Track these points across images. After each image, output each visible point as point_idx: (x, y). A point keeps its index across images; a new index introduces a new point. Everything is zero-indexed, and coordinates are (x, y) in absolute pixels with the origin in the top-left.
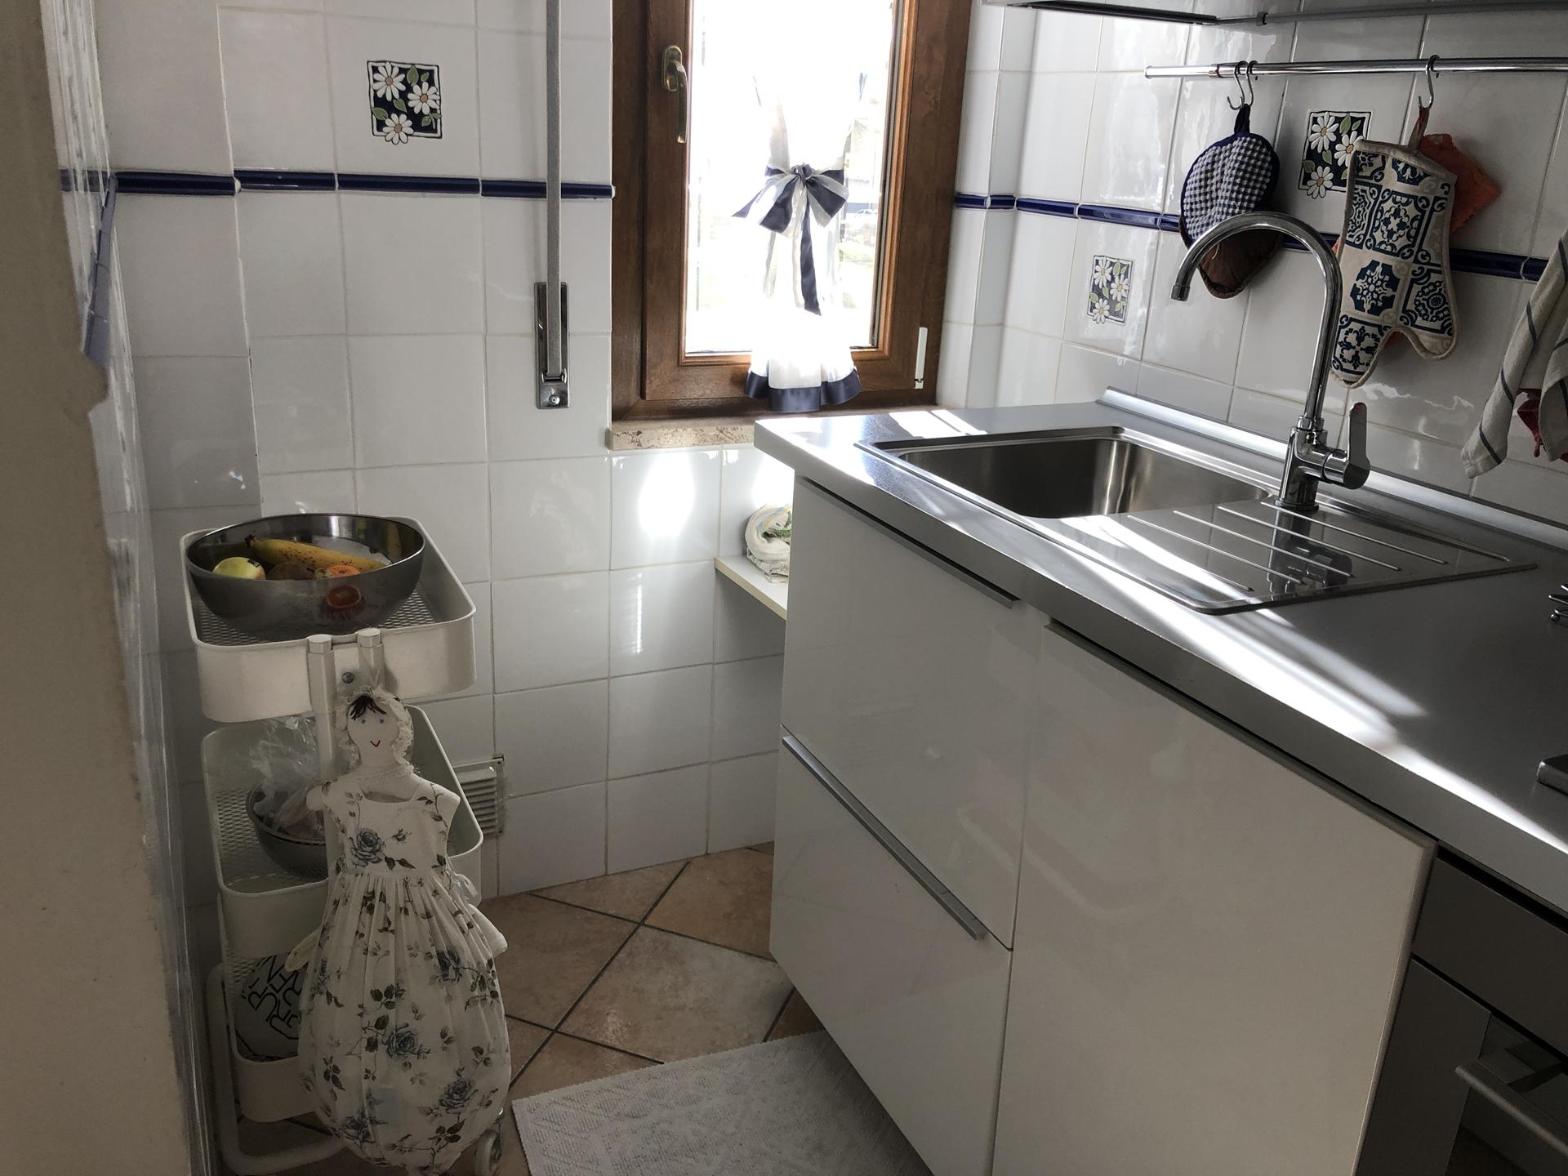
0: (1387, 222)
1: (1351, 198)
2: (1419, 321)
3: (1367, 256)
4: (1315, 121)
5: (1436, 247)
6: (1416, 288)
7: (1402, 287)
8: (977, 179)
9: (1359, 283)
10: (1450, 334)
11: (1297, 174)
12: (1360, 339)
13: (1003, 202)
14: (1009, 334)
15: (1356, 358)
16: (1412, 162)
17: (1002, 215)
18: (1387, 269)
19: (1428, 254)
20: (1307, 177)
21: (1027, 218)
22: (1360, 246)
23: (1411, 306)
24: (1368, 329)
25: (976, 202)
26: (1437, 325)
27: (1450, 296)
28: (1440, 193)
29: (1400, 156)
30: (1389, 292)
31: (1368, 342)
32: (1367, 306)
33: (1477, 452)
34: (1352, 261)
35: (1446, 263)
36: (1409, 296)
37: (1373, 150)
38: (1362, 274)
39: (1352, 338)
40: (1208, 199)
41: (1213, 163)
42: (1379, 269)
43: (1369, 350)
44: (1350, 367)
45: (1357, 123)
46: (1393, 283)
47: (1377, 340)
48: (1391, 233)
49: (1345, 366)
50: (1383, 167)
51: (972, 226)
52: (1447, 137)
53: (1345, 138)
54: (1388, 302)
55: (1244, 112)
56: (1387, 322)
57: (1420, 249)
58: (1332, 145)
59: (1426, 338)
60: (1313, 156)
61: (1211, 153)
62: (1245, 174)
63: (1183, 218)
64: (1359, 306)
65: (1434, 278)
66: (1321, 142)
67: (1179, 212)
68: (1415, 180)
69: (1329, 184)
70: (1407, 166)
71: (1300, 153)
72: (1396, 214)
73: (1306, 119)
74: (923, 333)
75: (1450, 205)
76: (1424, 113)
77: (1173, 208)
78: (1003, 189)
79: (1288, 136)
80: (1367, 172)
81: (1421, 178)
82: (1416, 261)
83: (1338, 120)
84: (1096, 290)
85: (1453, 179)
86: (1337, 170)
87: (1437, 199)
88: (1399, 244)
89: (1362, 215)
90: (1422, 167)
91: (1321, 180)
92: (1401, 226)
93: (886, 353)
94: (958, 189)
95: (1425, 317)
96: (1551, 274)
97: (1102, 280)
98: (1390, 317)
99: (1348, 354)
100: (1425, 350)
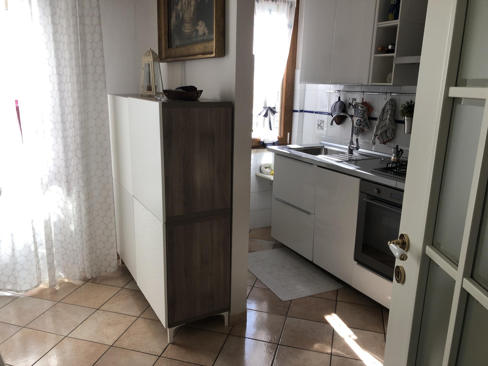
0: (359, 113)
1: (355, 110)
2: (365, 127)
3: (358, 118)
4: (350, 99)
5: (366, 116)
6: (364, 123)
7: (362, 122)
8: (297, 107)
9: (357, 122)
10: (369, 128)
11: (348, 107)
12: (358, 130)
13: (301, 111)
14: (303, 133)
15: (357, 132)
16: (362, 105)
17: (301, 113)
18: (360, 120)
19: (365, 118)
20: (349, 107)
21: (305, 113)
22: (356, 117)
23: (364, 125)
24: (359, 128)
25: (297, 111)
26: (367, 127)
27: (368, 123)
28: (366, 110)
29: (360, 105)
30: (361, 123)
31: (359, 130)
32: (358, 125)
33: (372, 143)
34: (355, 119)
35: (367, 119)
36: (363, 124)
37: (357, 104)
38: (357, 121)
39: (357, 130)
40: (335, 111)
41: (335, 105)
42: (359, 120)
43: (359, 131)
44: (357, 134)
45: (355, 100)
46: (361, 122)
47: (360, 130)
48: (360, 115)
49: (356, 134)
50: (358, 106)
51: (296, 116)
52: (366, 102)
53: (354, 101)
54: (361, 124)
55: (339, 98)
56: (361, 127)
57: (364, 117)
58: (352, 102)
59: (366, 129)
60: (350, 104)
61: (335, 104)
62: (340, 107)
63: (332, 113)
64: (357, 125)
65: (366, 121)
66: (351, 102)
67: (331, 112)
68: (362, 108)
69: (352, 108)
70: (361, 106)
71: (348, 104)
72: (361, 112)
73: (348, 99)
74: (289, 134)
75: (367, 111)
76: (363, 99)
77: (330, 112)
78: (301, 109)
79: (346, 101)
80: (356, 107)
81: (363, 108)
82: (364, 119)
83: (353, 99)
84: (318, 125)
85: (367, 108)
86: (353, 106)
87: (365, 110)
88: (361, 116)
89: (356, 112)
90: (363, 106)
91: (351, 108)
92: (361, 114)
93: (283, 137)
94: (293, 109)
95: (366, 126)
96: (378, 120)
97: (319, 123)
98: (361, 126)
99: (356, 132)
100: (366, 131)
